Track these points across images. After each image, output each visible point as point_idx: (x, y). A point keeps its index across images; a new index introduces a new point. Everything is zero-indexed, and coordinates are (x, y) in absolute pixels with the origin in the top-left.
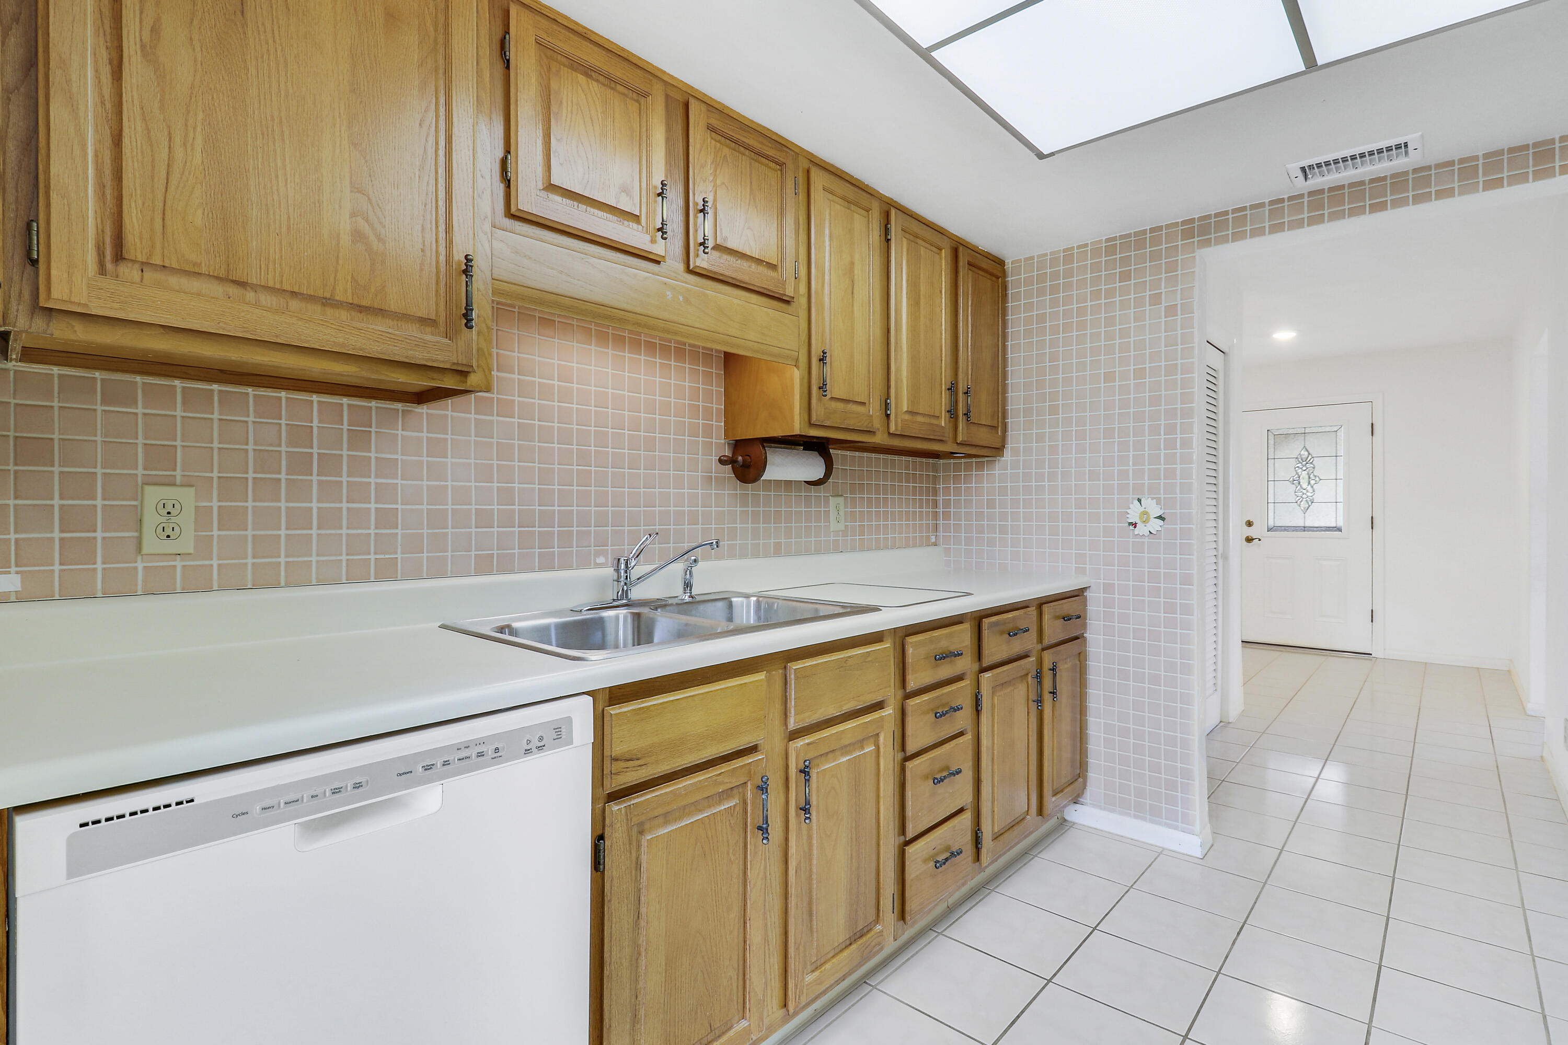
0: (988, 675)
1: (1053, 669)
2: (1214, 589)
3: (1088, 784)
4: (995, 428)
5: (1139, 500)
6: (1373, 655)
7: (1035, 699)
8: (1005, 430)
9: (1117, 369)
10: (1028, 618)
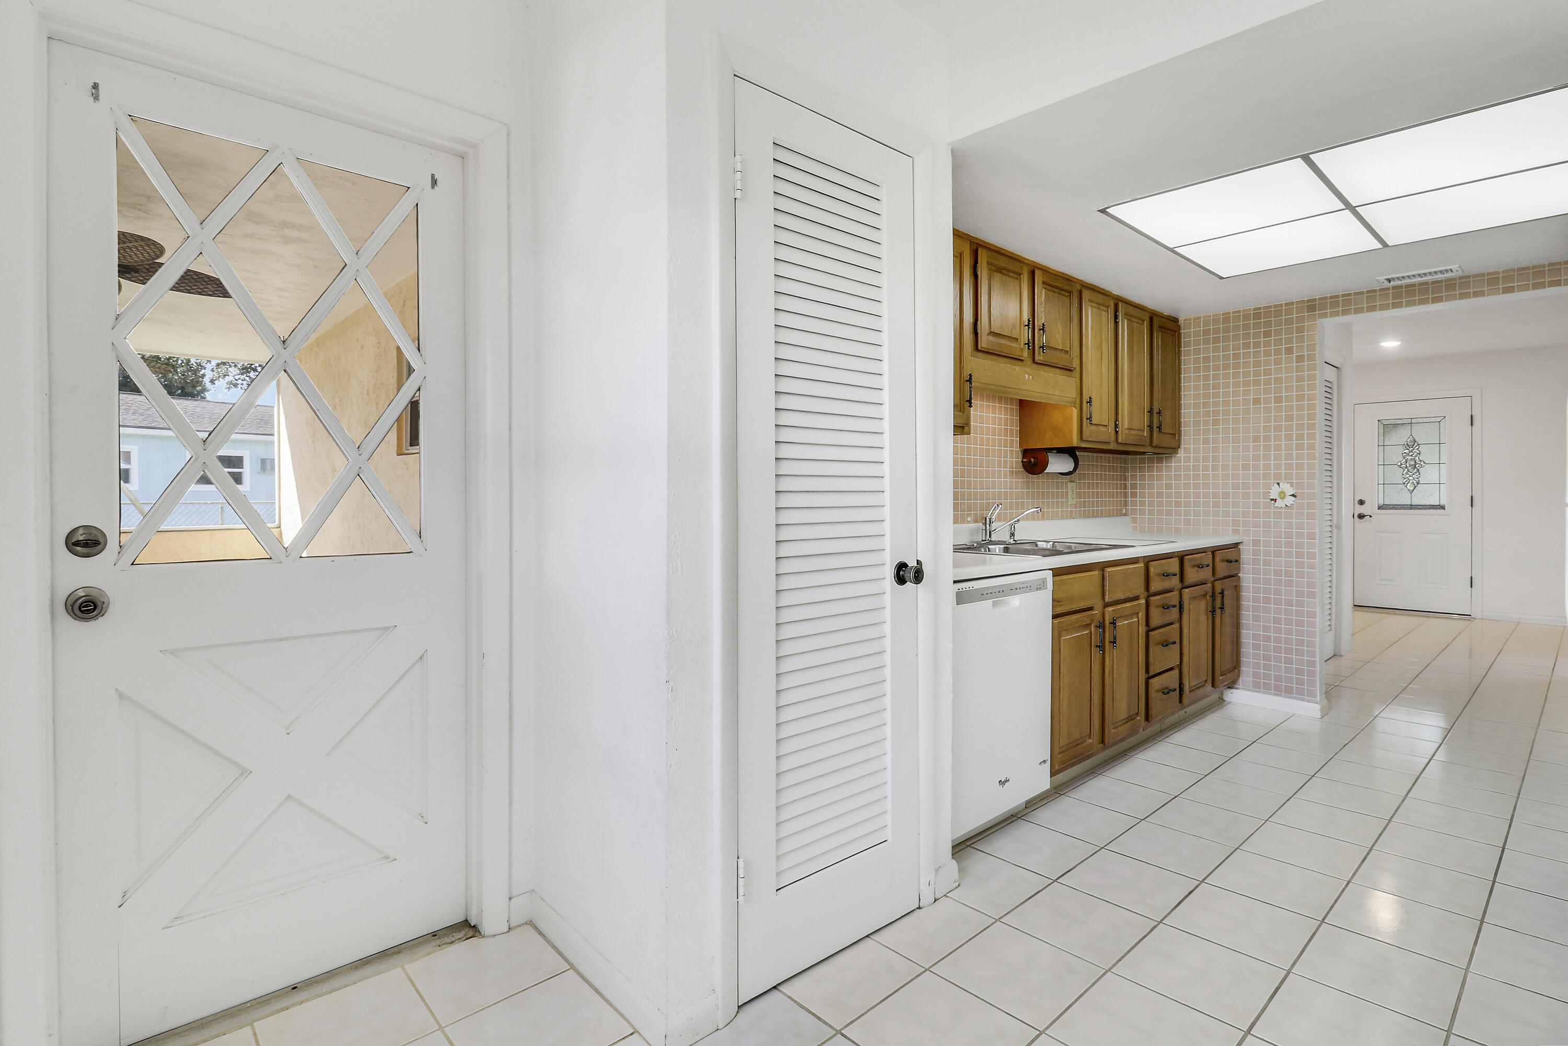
0: (1187, 590)
1: (1222, 593)
2: (1329, 557)
3: (1241, 675)
4: (1174, 435)
5: (1278, 484)
6: (1472, 616)
7: (1211, 610)
8: (1180, 436)
9: (1262, 396)
10: (1207, 559)
